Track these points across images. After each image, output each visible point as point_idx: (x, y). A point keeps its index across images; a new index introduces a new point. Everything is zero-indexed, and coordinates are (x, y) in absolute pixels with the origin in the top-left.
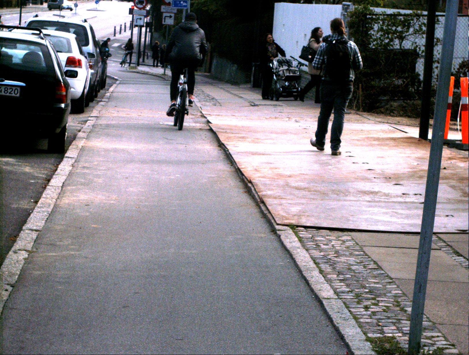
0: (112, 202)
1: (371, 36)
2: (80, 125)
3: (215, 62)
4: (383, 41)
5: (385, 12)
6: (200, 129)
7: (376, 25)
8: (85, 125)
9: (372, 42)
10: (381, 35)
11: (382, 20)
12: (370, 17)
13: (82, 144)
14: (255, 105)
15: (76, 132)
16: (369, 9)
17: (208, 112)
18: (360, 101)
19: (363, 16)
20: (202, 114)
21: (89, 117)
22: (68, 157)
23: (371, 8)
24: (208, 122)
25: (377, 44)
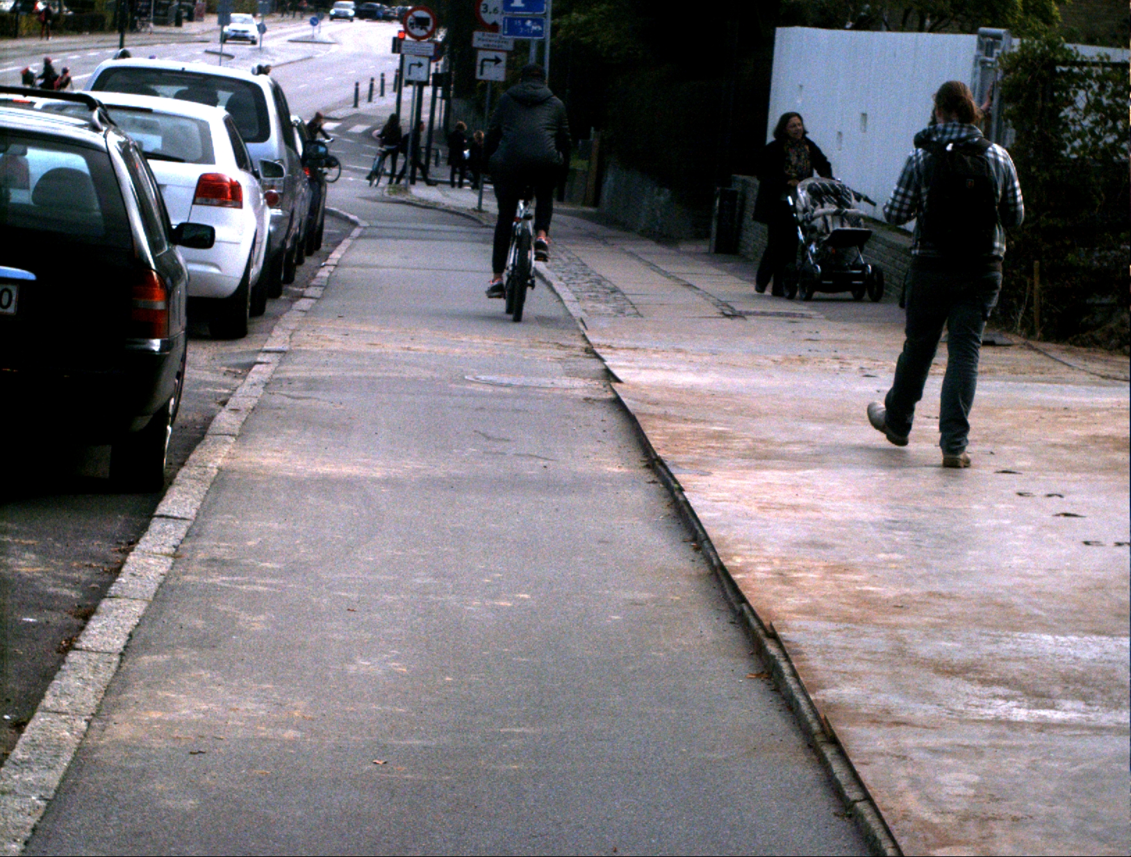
0: (290, 734)
1: (1066, 125)
2: (228, 380)
3: (610, 179)
4: (1100, 138)
5: (1108, 57)
6: (587, 399)
7: (1082, 93)
8: (244, 377)
9: (1070, 142)
10: (1096, 123)
11: (1098, 78)
12: (1065, 69)
13: (219, 461)
14: (734, 315)
15: (213, 406)
16: (1063, 49)
17: (603, 336)
18: (1035, 309)
19: (1044, 67)
20: (588, 342)
21: (260, 351)
22: (168, 517)
23: (1068, 46)
24: (609, 376)
25: (1084, 147)
